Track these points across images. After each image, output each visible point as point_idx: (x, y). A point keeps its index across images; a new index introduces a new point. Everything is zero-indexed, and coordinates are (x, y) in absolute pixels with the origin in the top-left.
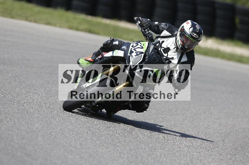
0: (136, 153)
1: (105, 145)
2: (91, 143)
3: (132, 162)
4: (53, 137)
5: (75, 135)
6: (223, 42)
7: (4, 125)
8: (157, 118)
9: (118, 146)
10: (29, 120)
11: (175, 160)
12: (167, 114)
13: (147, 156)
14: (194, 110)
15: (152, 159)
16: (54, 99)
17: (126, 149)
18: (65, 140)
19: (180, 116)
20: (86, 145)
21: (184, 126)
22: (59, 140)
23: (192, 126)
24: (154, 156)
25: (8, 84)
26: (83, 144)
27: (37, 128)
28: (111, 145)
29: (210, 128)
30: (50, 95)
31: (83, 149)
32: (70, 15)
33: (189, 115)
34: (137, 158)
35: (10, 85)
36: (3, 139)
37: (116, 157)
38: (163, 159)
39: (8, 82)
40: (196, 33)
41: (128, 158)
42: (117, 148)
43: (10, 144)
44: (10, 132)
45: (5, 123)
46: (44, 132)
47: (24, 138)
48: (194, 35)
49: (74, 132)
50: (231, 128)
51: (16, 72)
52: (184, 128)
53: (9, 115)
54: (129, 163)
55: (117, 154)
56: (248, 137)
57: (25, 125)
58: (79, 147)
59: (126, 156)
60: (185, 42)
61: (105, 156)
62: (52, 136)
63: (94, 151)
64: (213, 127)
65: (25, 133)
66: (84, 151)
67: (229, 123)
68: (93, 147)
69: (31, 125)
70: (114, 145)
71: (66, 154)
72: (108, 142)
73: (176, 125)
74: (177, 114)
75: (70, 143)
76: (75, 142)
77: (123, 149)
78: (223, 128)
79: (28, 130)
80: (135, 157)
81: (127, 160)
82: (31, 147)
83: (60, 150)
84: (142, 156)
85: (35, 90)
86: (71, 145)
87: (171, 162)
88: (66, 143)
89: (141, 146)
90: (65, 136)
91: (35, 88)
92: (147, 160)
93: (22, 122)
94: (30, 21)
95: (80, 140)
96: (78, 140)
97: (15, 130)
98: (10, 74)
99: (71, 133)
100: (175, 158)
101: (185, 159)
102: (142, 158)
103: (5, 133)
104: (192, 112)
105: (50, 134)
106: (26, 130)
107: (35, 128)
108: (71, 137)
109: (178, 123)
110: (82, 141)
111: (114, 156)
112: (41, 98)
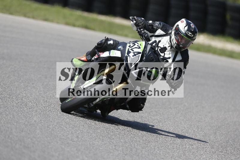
0: (131, 145)
1: (101, 137)
2: (88, 136)
3: (127, 154)
4: (51, 130)
5: (71, 128)
6: (214, 38)
7: (4, 119)
8: (151, 112)
9: (113, 139)
10: (28, 114)
11: (168, 152)
12: (160, 108)
13: (140, 148)
14: (186, 104)
15: (146, 151)
16: (51, 93)
17: (121, 142)
18: (62, 133)
19: (173, 109)
20: (83, 137)
21: (176, 120)
22: (56, 133)
23: (185, 120)
24: (148, 149)
25: (7, 79)
26: (80, 137)
27: (35, 121)
28: (107, 137)
29: (202, 122)
30: (48, 89)
31: (79, 142)
32: (67, 11)
33: (182, 109)
34: (131, 150)
35: (9, 80)
36: (2, 132)
37: (111, 149)
38: (157, 152)
39: (7, 76)
40: (191, 32)
41: (123, 150)
42: (112, 141)
43: (9, 137)
44: (9, 125)
45: (4, 116)
46: (42, 125)
47: (22, 131)
48: (189, 33)
49: (71, 125)
50: (222, 121)
51: (15, 67)
52: (177, 121)
53: (8, 108)
54: (124, 155)
55: (112, 147)
56: (238, 130)
57: (23, 118)
58: (75, 139)
59: (121, 149)
60: (180, 41)
61: (101, 148)
62: (50, 128)
63: (90, 143)
64: (205, 121)
65: (24, 126)
66: (80, 143)
67: (221, 117)
68: (89, 140)
69: (29, 119)
70: (109, 138)
71: (63, 147)
72: (103, 135)
73: (169, 118)
74: (170, 108)
75: (67, 136)
76: (71, 135)
77: (118, 142)
78: (215, 121)
79: (27, 123)
80: (130, 149)
81: (121, 153)
82: (30, 140)
83: (58, 143)
84: (137, 149)
85: (33, 84)
86: (68, 138)
87: (164, 155)
88: (64, 135)
89: (136, 139)
90: (62, 129)
91: (34, 82)
92: (141, 152)
93: (21, 116)
94: (29, 17)
95: (76, 133)
96: (75, 132)
97: (14, 123)
98: (9, 69)
99: (68, 126)
100: (168, 151)
101: (177, 152)
102: (136, 151)
103: (4, 126)
104: (185, 105)
105: (48, 127)
106: (24, 123)
107: (34, 121)
108: (68, 130)
109: (171, 116)
110: (79, 133)
111: (110, 148)
112: (39, 92)
